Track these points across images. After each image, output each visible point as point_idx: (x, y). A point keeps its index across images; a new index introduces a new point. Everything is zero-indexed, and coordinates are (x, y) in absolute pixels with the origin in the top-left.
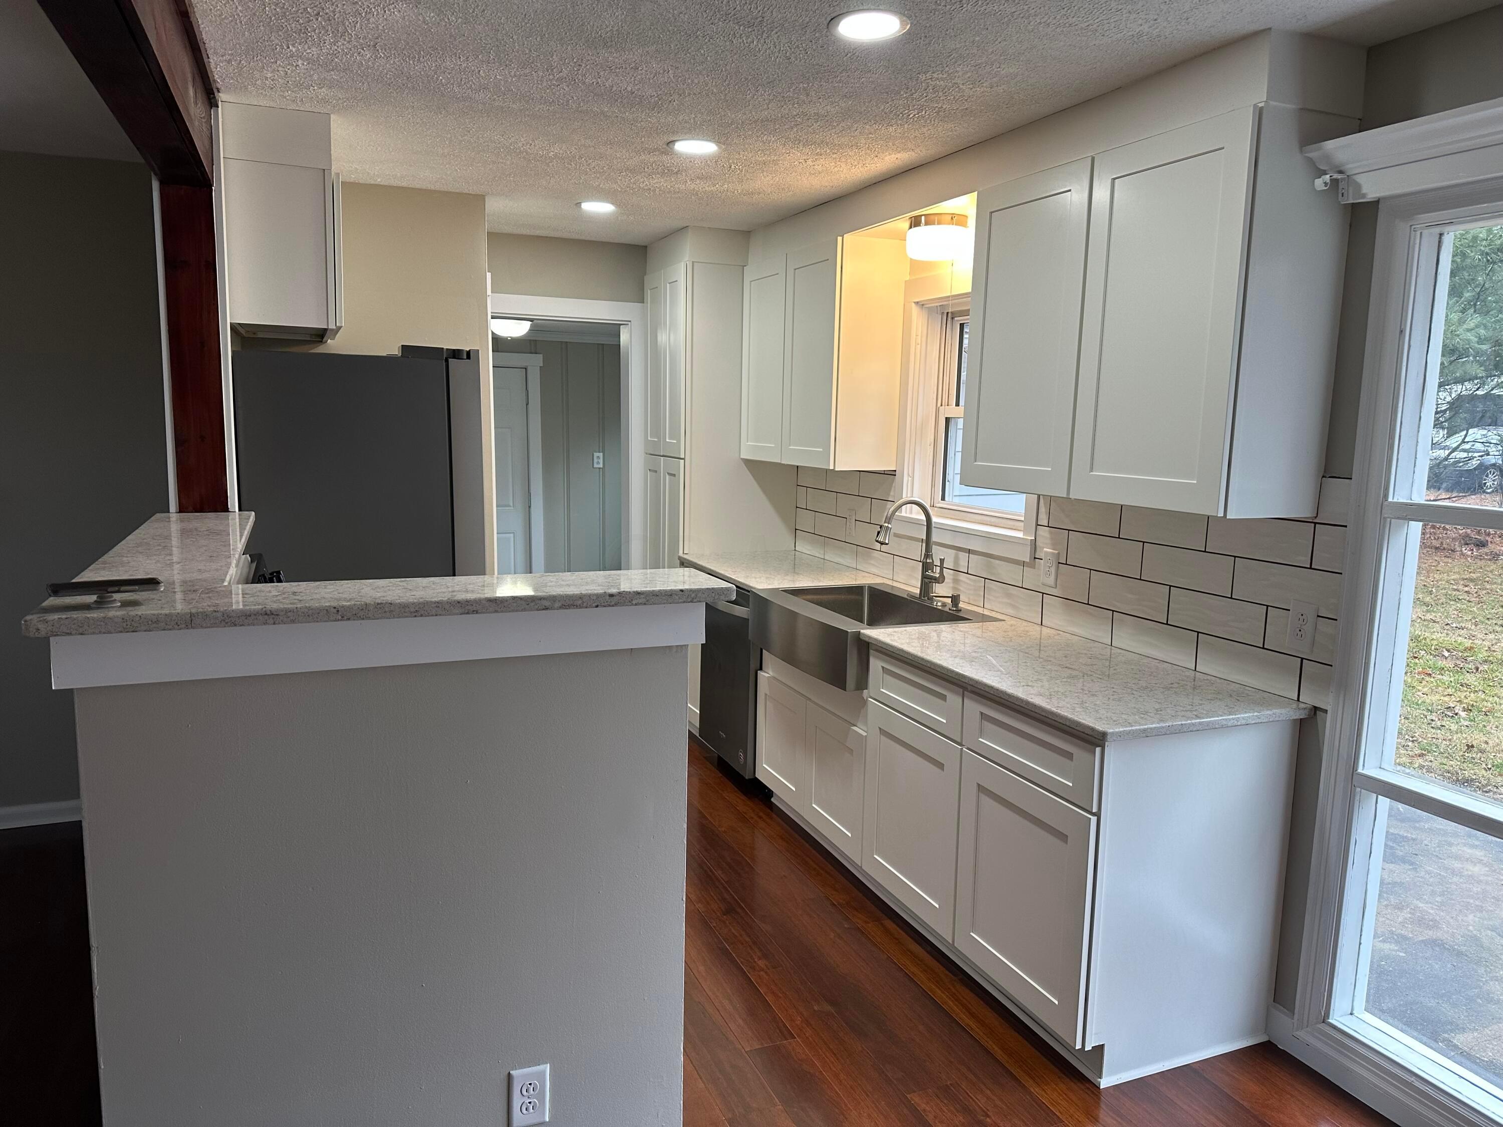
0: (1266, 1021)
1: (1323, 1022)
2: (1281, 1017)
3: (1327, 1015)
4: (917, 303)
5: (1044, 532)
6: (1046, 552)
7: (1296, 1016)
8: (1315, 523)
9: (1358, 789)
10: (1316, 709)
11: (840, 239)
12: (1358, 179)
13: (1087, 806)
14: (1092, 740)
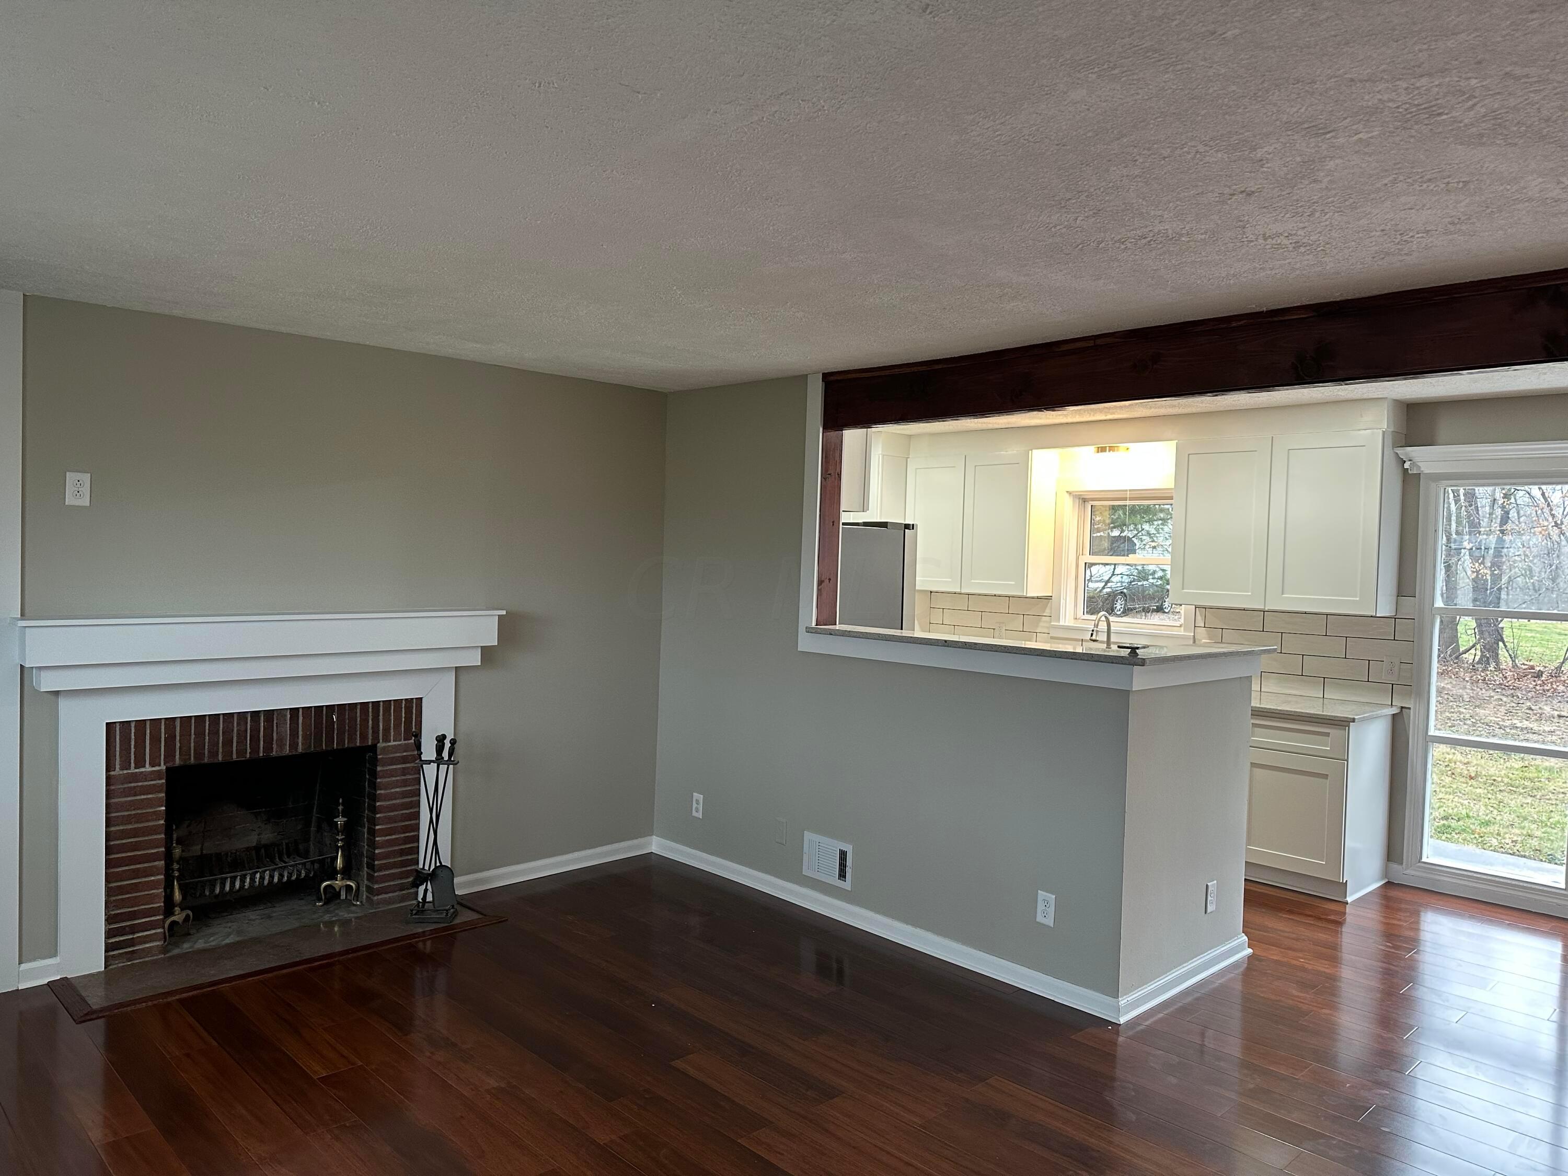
0: (1386, 872)
1: (1419, 862)
2: (1395, 866)
3: (1421, 858)
4: (1067, 492)
5: (1201, 632)
6: (1204, 642)
7: (1404, 864)
8: (1395, 619)
9: (1430, 743)
10: (1402, 708)
11: (1030, 452)
12: (1419, 464)
13: (1342, 758)
14: (1343, 723)
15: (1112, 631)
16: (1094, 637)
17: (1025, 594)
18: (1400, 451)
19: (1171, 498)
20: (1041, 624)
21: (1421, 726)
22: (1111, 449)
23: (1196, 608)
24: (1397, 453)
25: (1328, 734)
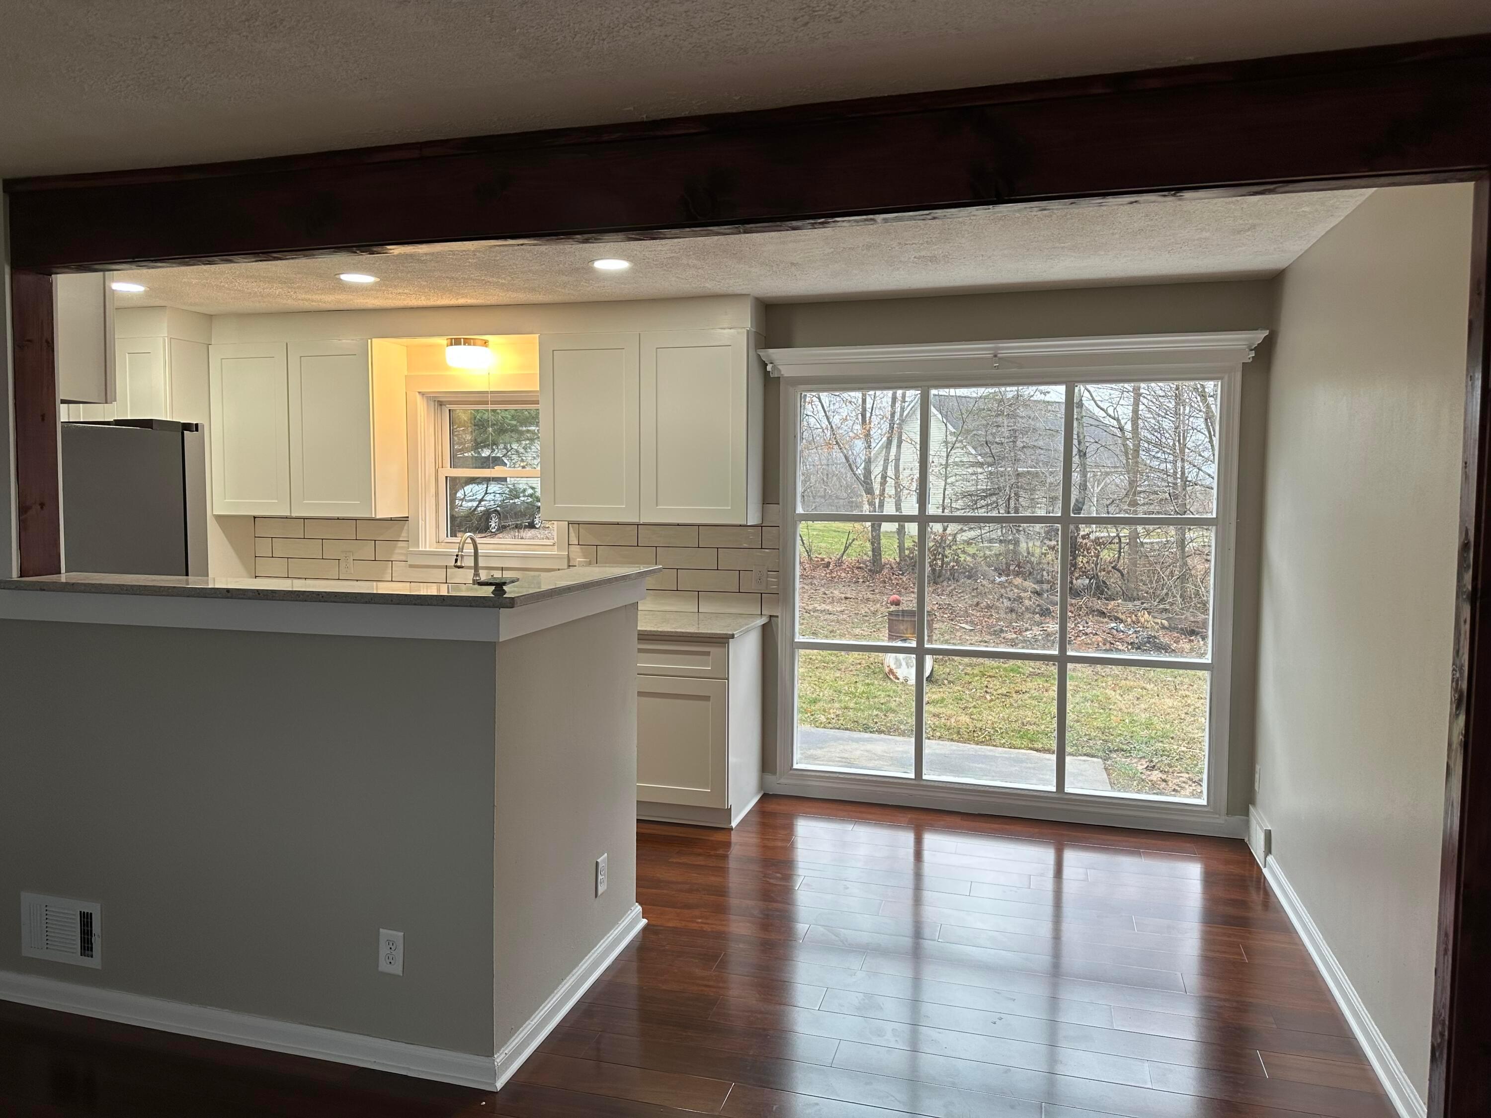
0: (762, 784)
1: (791, 769)
2: (770, 778)
3: (792, 765)
4: (419, 392)
5: (575, 549)
6: (579, 561)
7: (778, 774)
8: (762, 527)
9: (796, 650)
10: (771, 616)
11: (369, 341)
12: (780, 367)
13: (722, 676)
14: (723, 640)
15: (480, 554)
16: (459, 564)
17: (373, 516)
18: (763, 353)
19: (537, 402)
20: (397, 551)
21: (788, 634)
22: (467, 342)
23: (569, 524)
24: (759, 355)
25: (708, 653)
